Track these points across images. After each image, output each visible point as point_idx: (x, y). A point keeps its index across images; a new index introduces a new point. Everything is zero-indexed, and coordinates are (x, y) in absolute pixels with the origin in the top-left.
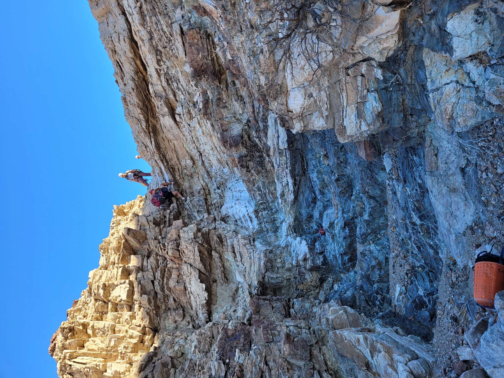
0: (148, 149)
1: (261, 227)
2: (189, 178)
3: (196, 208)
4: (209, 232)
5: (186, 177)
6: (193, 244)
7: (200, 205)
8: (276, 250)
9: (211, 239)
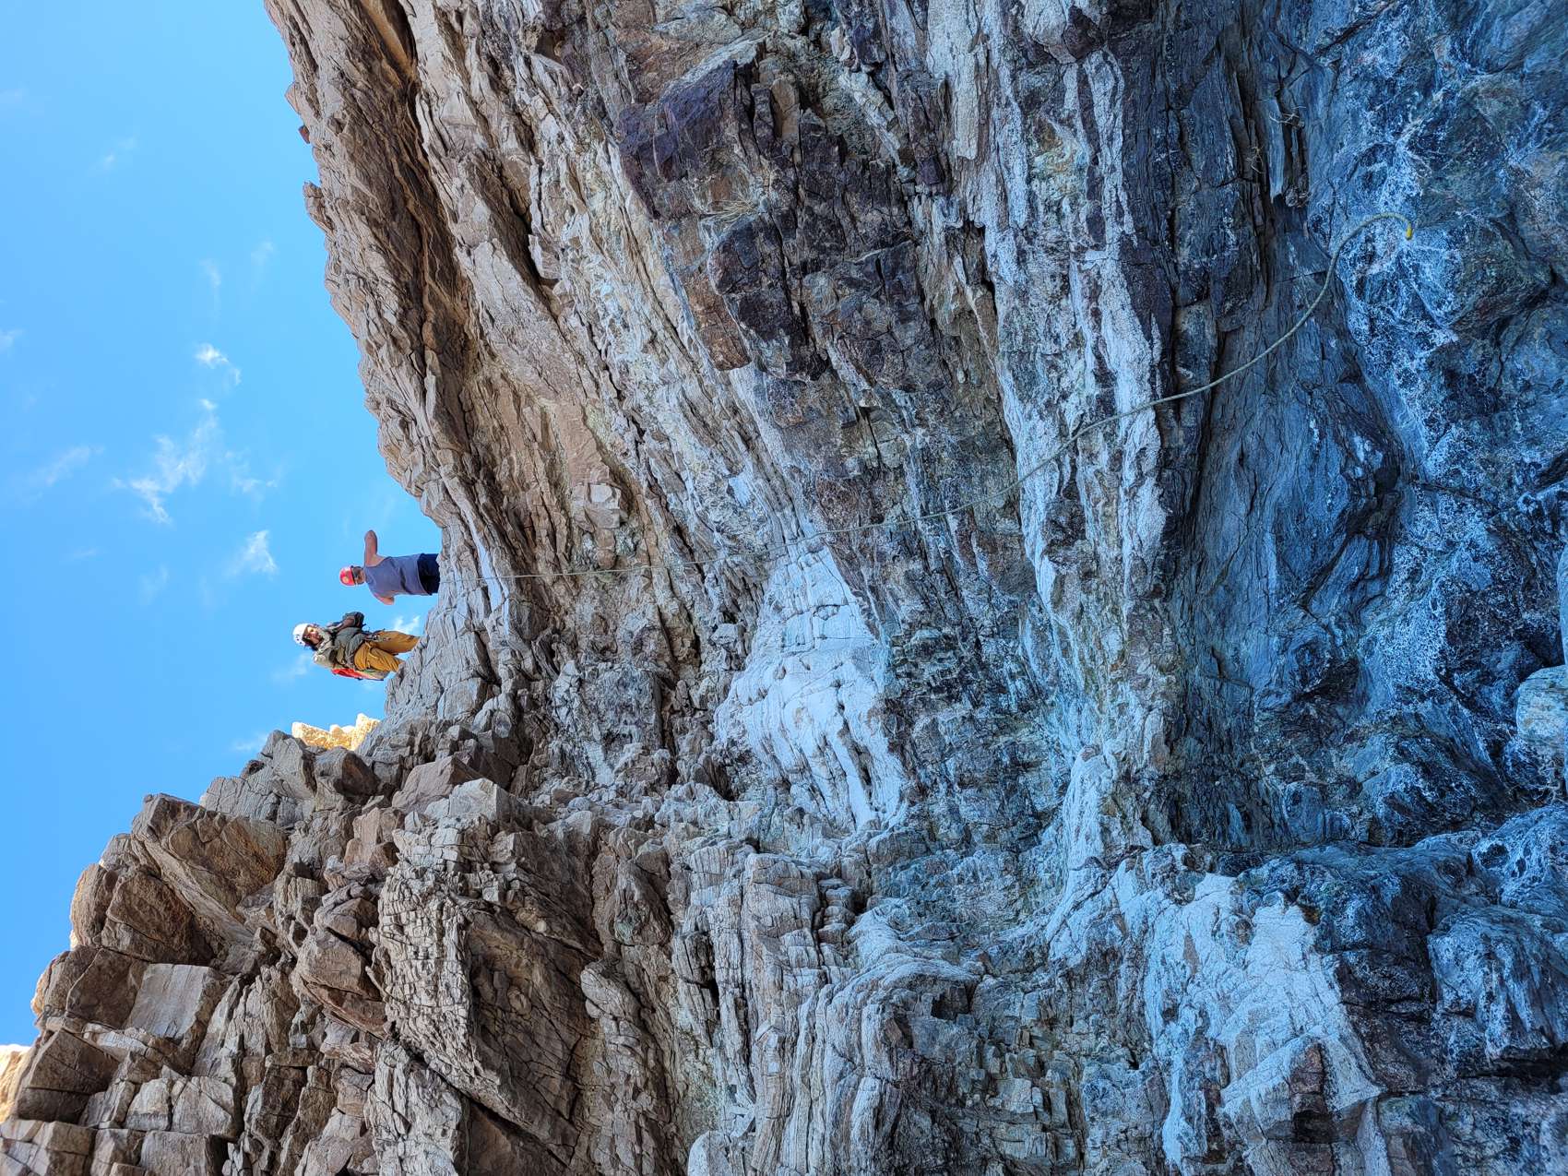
0: (414, 433)
1: (924, 816)
2: (607, 580)
3: (601, 721)
4: (596, 838)
5: (591, 573)
6: (433, 905)
7: (626, 707)
8: (1005, 986)
9: (599, 891)
